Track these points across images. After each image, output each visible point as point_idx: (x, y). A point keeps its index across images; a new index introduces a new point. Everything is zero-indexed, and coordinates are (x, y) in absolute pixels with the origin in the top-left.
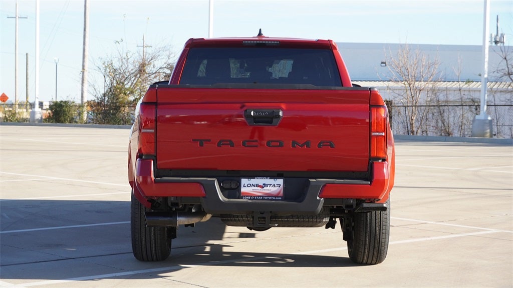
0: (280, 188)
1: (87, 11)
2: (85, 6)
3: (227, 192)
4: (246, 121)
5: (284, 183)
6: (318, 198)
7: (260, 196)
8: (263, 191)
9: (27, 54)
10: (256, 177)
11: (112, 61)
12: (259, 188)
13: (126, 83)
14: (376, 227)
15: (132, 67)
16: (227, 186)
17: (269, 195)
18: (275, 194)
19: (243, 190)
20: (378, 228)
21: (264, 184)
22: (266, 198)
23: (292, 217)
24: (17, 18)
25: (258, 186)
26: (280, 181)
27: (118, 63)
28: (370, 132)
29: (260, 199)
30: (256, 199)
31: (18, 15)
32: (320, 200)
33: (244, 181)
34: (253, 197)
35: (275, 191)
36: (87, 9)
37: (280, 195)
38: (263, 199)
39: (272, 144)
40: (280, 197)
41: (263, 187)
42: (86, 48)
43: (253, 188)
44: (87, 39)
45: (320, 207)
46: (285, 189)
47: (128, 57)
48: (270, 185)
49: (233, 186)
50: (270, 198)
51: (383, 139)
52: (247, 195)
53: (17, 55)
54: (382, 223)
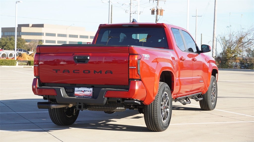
0: (91, 92)
1: (216, 12)
2: (215, 9)
3: (69, 94)
4: (74, 61)
5: (93, 90)
6: (104, 97)
7: (82, 96)
8: (84, 94)
9: (201, 34)
10: (81, 87)
11: (225, 36)
12: (82, 92)
13: (232, 47)
14: (151, 113)
15: (234, 40)
16: (68, 91)
17: (86, 95)
18: (89, 95)
19: (76, 93)
20: (153, 114)
21: (84, 90)
22: (85, 97)
23: (98, 106)
24: (197, 16)
25: (82, 91)
26: (91, 89)
27: (228, 37)
28: (129, 67)
29: (82, 97)
30: (81, 97)
31: (197, 15)
32: (104, 98)
33: (76, 89)
34: (79, 96)
35: (88, 94)
36: (216, 11)
37: (91, 96)
38: (83, 97)
39: (85, 72)
40: (90, 96)
41: (84, 92)
42: (215, 30)
43: (80, 92)
44: (215, 26)
45: (105, 101)
46: (93, 93)
47: (233, 34)
48: (87, 91)
49: (71, 91)
50: (86, 97)
51: (136, 70)
52: (77, 95)
53: (196, 35)
54: (154, 111)
